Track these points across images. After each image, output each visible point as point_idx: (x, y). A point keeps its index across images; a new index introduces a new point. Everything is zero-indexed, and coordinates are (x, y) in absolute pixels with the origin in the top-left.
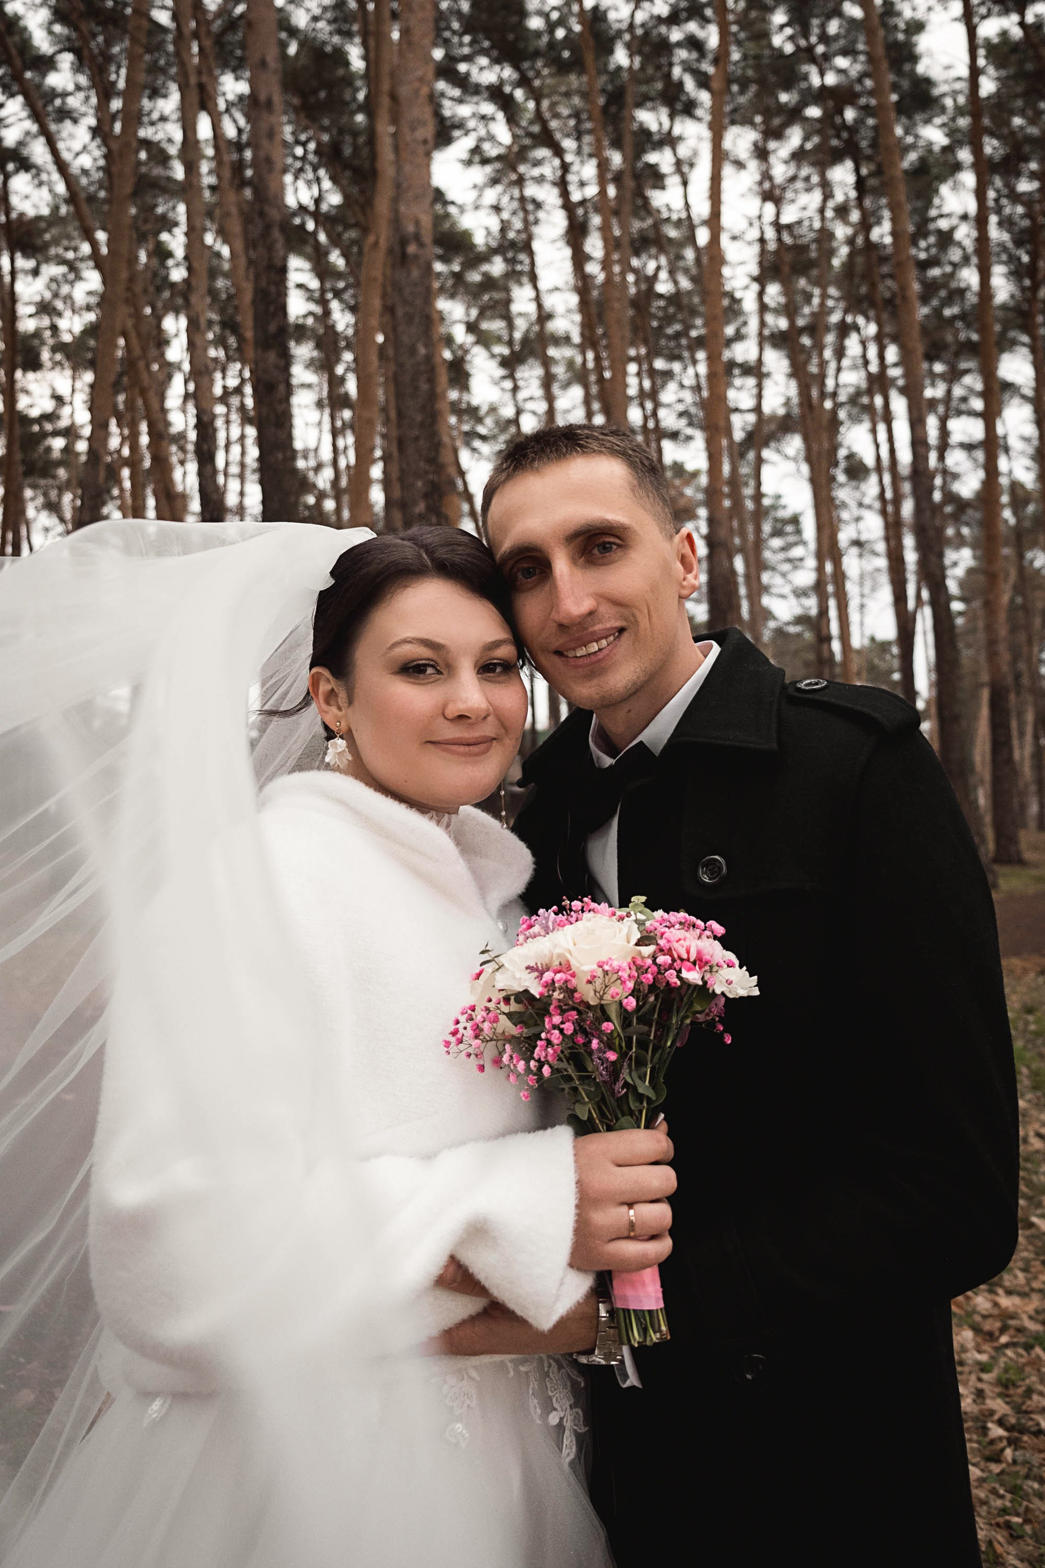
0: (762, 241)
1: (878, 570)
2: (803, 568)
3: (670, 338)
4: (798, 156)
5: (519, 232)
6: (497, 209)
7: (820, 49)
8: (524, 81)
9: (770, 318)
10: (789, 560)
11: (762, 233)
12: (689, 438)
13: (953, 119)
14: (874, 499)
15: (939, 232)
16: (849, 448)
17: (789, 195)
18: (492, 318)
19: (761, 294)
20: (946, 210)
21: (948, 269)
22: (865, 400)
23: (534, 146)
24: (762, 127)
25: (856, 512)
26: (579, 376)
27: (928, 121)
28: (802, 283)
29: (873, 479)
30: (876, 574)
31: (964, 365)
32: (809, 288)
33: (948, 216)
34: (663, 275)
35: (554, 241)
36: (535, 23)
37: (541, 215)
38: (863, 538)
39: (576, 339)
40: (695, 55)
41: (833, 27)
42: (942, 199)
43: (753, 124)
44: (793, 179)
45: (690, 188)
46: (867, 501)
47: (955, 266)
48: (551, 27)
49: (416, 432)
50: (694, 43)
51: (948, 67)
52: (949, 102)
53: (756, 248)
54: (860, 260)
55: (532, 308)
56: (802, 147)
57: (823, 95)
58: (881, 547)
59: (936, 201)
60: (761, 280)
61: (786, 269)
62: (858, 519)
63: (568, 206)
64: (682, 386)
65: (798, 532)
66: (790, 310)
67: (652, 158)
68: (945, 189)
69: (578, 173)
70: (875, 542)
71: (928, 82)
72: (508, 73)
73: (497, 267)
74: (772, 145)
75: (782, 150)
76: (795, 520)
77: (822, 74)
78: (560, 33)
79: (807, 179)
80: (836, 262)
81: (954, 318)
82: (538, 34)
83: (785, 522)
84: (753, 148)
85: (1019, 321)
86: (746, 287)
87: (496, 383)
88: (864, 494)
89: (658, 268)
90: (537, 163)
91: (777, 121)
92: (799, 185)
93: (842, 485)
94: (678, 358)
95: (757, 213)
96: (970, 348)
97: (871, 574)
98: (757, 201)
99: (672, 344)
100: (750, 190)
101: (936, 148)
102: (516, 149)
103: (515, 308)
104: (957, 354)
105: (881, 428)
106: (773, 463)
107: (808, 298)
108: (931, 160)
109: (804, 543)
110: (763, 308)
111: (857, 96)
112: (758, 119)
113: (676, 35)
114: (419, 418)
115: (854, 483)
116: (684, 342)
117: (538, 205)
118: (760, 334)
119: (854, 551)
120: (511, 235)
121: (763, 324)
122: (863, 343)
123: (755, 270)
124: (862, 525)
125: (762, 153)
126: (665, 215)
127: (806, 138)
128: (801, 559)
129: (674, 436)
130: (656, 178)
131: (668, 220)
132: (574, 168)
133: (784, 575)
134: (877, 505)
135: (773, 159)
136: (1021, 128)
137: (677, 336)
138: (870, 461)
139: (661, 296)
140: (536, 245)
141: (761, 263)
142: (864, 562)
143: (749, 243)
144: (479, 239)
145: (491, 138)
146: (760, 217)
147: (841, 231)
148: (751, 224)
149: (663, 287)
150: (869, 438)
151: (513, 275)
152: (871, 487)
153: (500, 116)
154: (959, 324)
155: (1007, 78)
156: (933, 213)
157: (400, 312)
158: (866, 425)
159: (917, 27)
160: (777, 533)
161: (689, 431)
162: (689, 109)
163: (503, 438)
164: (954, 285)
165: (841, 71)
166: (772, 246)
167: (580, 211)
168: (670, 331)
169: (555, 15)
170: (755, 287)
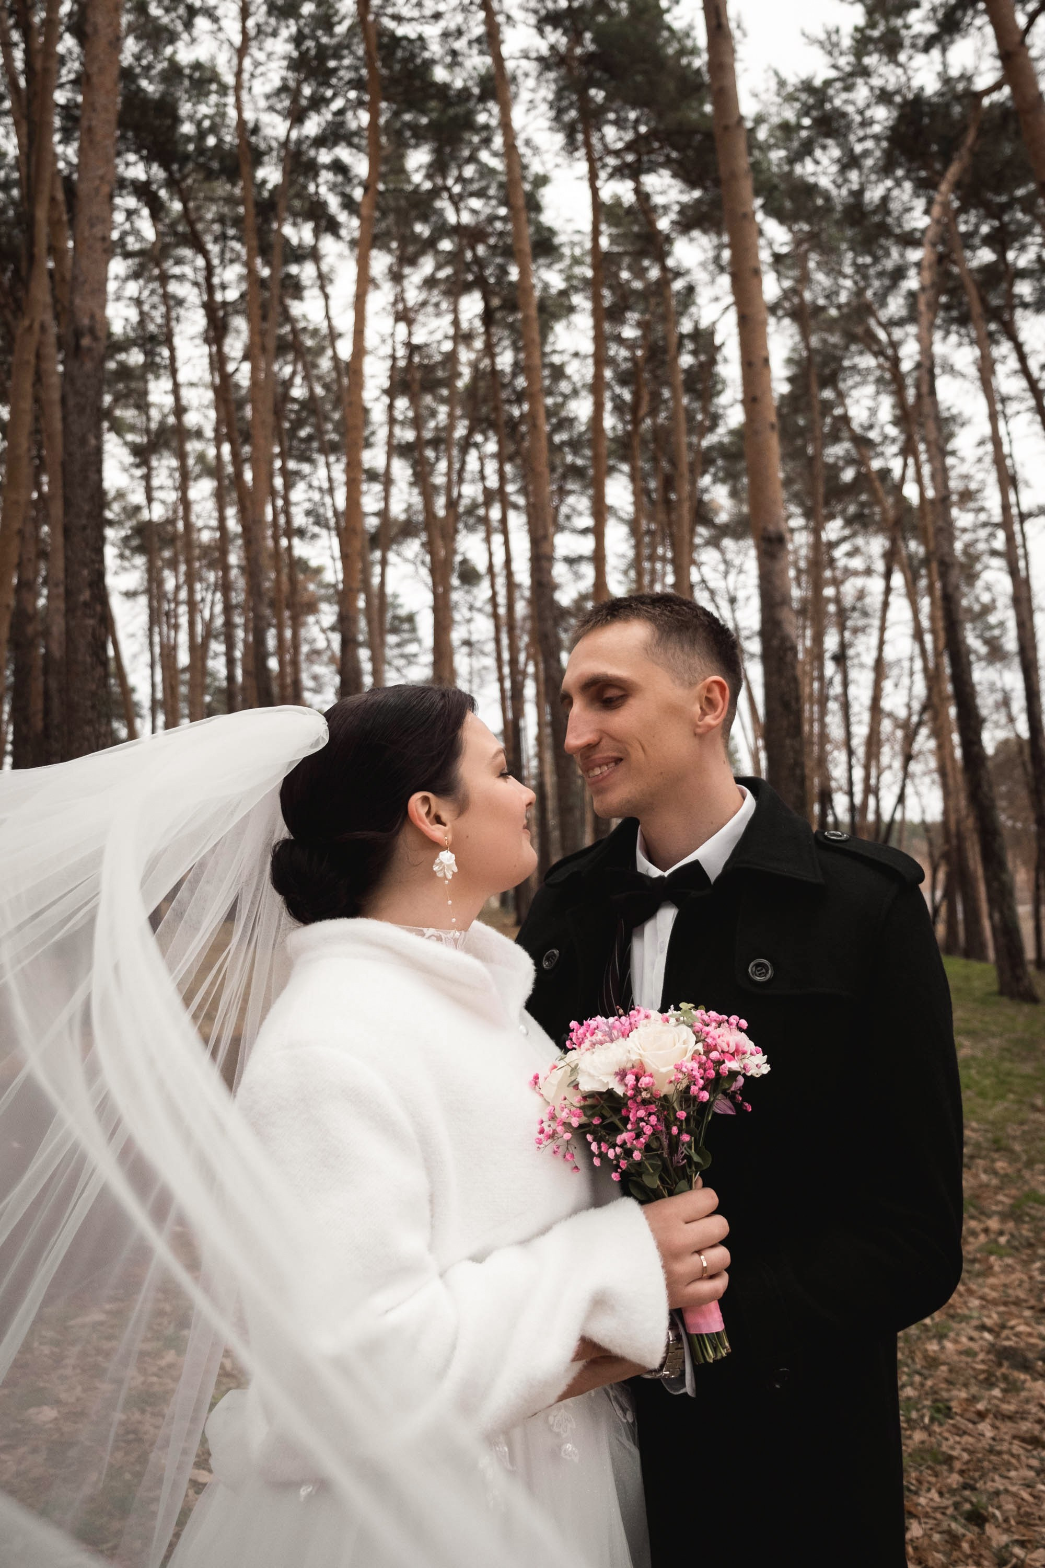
0: (394, 358)
1: (485, 668)
2: (416, 663)
3: (302, 440)
4: (430, 283)
5: (159, 326)
6: (138, 302)
7: (457, 189)
8: (172, 183)
9: (397, 431)
10: (403, 656)
11: (394, 350)
12: (314, 536)
13: (570, 267)
14: (485, 603)
15: (552, 365)
16: (463, 554)
17: (421, 318)
18: (126, 406)
19: (391, 407)
20: (559, 347)
21: (560, 400)
22: (481, 512)
23: (177, 245)
24: (398, 253)
25: (467, 614)
26: (214, 470)
27: (549, 266)
28: (428, 399)
29: (485, 584)
30: (484, 672)
31: (570, 486)
32: (434, 405)
33: (562, 352)
34: (298, 380)
35: (192, 338)
36: (187, 128)
37: (182, 312)
38: (474, 638)
39: (209, 433)
40: (340, 179)
41: (469, 171)
42: (556, 336)
43: (390, 251)
44: (424, 304)
45: (332, 303)
46: (478, 604)
47: (566, 397)
48: (202, 135)
49: (84, 521)
50: (339, 167)
51: (569, 220)
52: (566, 251)
53: (389, 363)
54: (482, 384)
55: (169, 401)
56: (433, 275)
57: (458, 230)
58: (490, 647)
59: (551, 339)
60: (391, 393)
61: (416, 387)
62: (469, 621)
63: (210, 307)
64: (310, 486)
65: (413, 630)
66: (417, 423)
67: (294, 269)
68: (559, 327)
69: (220, 276)
70: (484, 642)
71: (551, 232)
72: (158, 172)
73: (136, 357)
74: (407, 270)
75: (415, 276)
76: (410, 618)
77: (458, 211)
78: (211, 141)
79: (437, 305)
80: (460, 384)
81: (563, 443)
82: (188, 139)
83: (401, 620)
84: (386, 271)
85: (621, 452)
86: (377, 399)
87: (126, 470)
88: (475, 598)
89: (294, 374)
90: (179, 261)
91: (411, 249)
92: (430, 309)
93: (456, 588)
94: (310, 460)
95: (390, 331)
96: (576, 472)
97: (479, 670)
98: (391, 320)
99: (303, 446)
100: (384, 309)
101: (554, 291)
102: (159, 245)
103: (153, 398)
104: (564, 477)
105: (497, 539)
106: (395, 565)
107: (433, 414)
108: (549, 302)
109: (418, 641)
110: (392, 421)
111: (489, 235)
112: (394, 245)
113: (324, 157)
114: (86, 508)
115: (466, 587)
116: (315, 445)
117: (180, 302)
118: (389, 443)
119: (465, 650)
120: (152, 328)
121: (391, 435)
122: (481, 459)
123: (386, 384)
124: (473, 626)
125: (397, 277)
126: (302, 325)
127: (439, 267)
128: (415, 655)
129: (301, 533)
130: (295, 288)
131: (304, 329)
132: (218, 271)
133: (398, 670)
134: (489, 608)
135: (406, 283)
136: (628, 281)
137: (310, 438)
138: (482, 567)
139: (295, 400)
140: (177, 341)
141: (391, 377)
142: (474, 660)
143: (383, 358)
144: (117, 328)
145: (136, 232)
146: (392, 334)
147: (465, 356)
148: (384, 341)
149: (298, 392)
150: (483, 546)
151: (151, 366)
152: (483, 591)
153: (145, 212)
154: (567, 449)
155: (618, 235)
156: (548, 349)
157: (71, 402)
158: (481, 534)
159: (542, 181)
160: (395, 630)
161: (316, 529)
162: (332, 227)
163: (129, 524)
164: (564, 414)
165: (474, 212)
166: (402, 363)
167: (221, 313)
168: (303, 433)
169: (207, 124)
170: (386, 400)
